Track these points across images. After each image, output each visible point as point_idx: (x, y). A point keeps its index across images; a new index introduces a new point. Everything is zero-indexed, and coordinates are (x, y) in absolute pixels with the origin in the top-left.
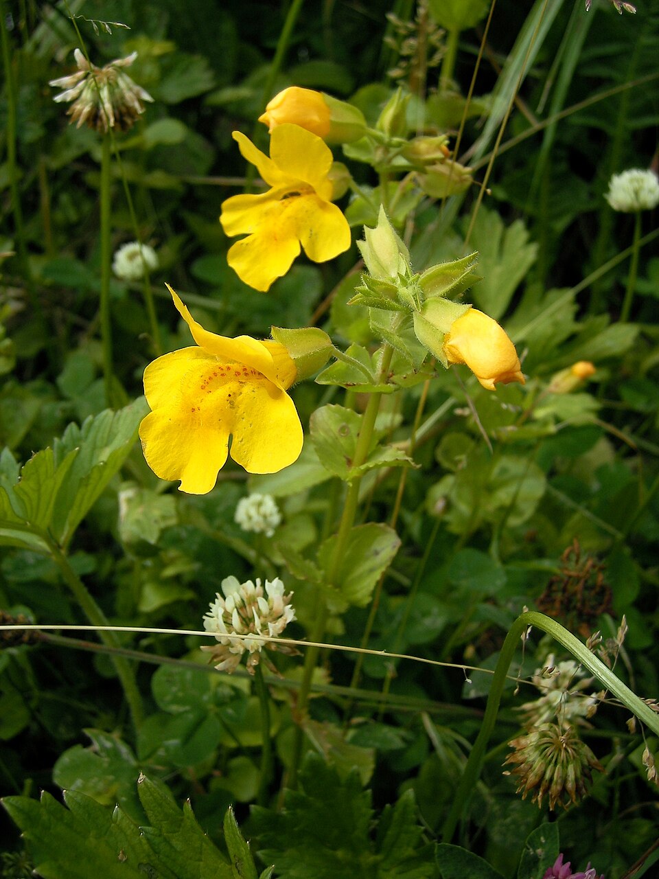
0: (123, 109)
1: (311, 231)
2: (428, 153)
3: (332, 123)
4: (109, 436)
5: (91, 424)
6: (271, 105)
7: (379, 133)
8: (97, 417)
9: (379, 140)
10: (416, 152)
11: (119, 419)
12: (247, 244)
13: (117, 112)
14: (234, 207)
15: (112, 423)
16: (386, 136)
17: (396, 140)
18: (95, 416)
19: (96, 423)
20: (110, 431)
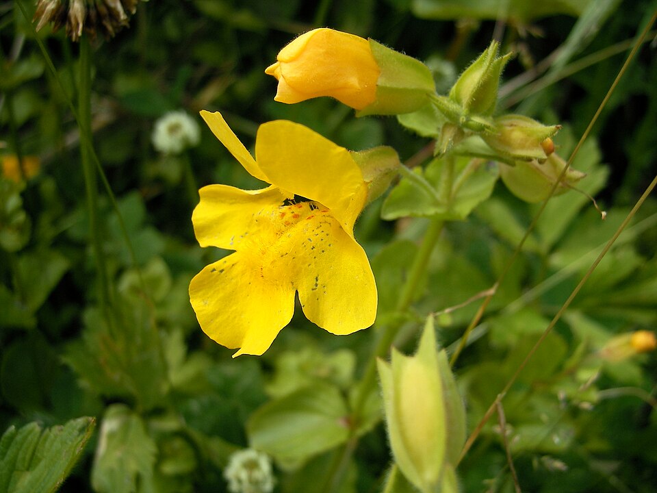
0: (103, 10)
1: (317, 280)
2: (523, 147)
3: (382, 90)
4: (32, 459)
5: (12, 438)
6: (285, 53)
7: (453, 107)
8: (20, 430)
9: (452, 118)
10: (504, 141)
11: (45, 440)
12: (222, 271)
13: (93, 13)
14: (216, 197)
15: (37, 443)
16: (462, 110)
17: (477, 120)
18: (18, 428)
19: (19, 438)
20: (33, 454)
